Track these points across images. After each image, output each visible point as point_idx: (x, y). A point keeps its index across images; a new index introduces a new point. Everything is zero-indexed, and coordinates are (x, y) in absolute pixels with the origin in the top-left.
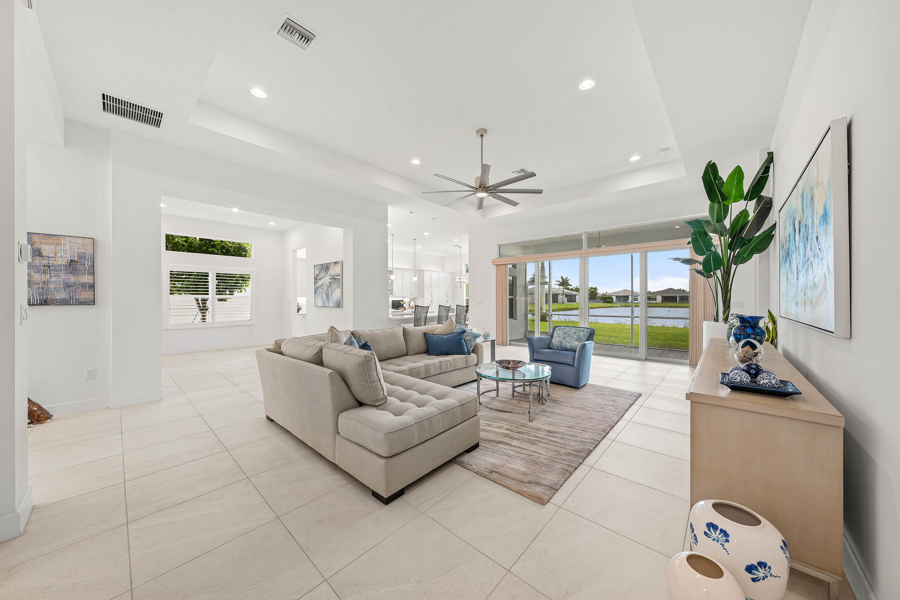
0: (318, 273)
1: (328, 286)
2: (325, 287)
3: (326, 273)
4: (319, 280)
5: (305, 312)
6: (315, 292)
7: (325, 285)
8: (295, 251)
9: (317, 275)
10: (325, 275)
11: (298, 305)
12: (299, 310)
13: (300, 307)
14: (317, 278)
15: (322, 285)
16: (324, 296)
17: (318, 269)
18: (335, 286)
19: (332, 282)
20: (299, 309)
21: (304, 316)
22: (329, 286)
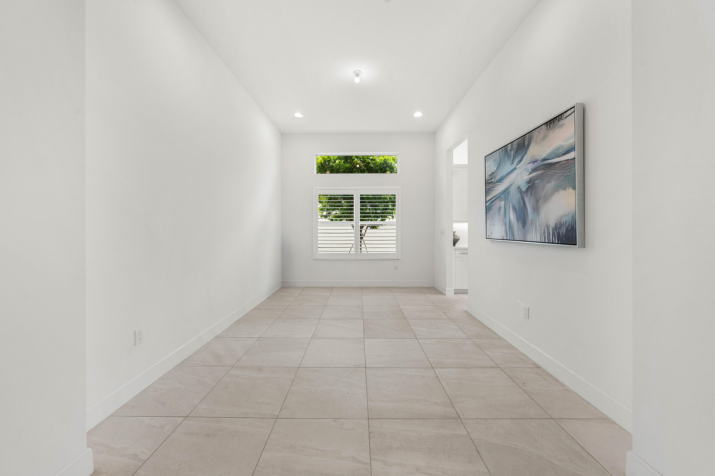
0: (495, 168)
1: (524, 189)
2: (514, 196)
3: (516, 161)
4: (497, 182)
5: (466, 246)
6: (488, 209)
7: (513, 190)
8: (450, 151)
9: (493, 173)
10: (514, 166)
11: (454, 235)
12: (455, 242)
13: (458, 238)
14: (492, 179)
15: (506, 191)
16: (512, 216)
17: (495, 160)
18: (550, 186)
19: (537, 178)
20: (455, 240)
21: (464, 252)
22: (527, 189)
